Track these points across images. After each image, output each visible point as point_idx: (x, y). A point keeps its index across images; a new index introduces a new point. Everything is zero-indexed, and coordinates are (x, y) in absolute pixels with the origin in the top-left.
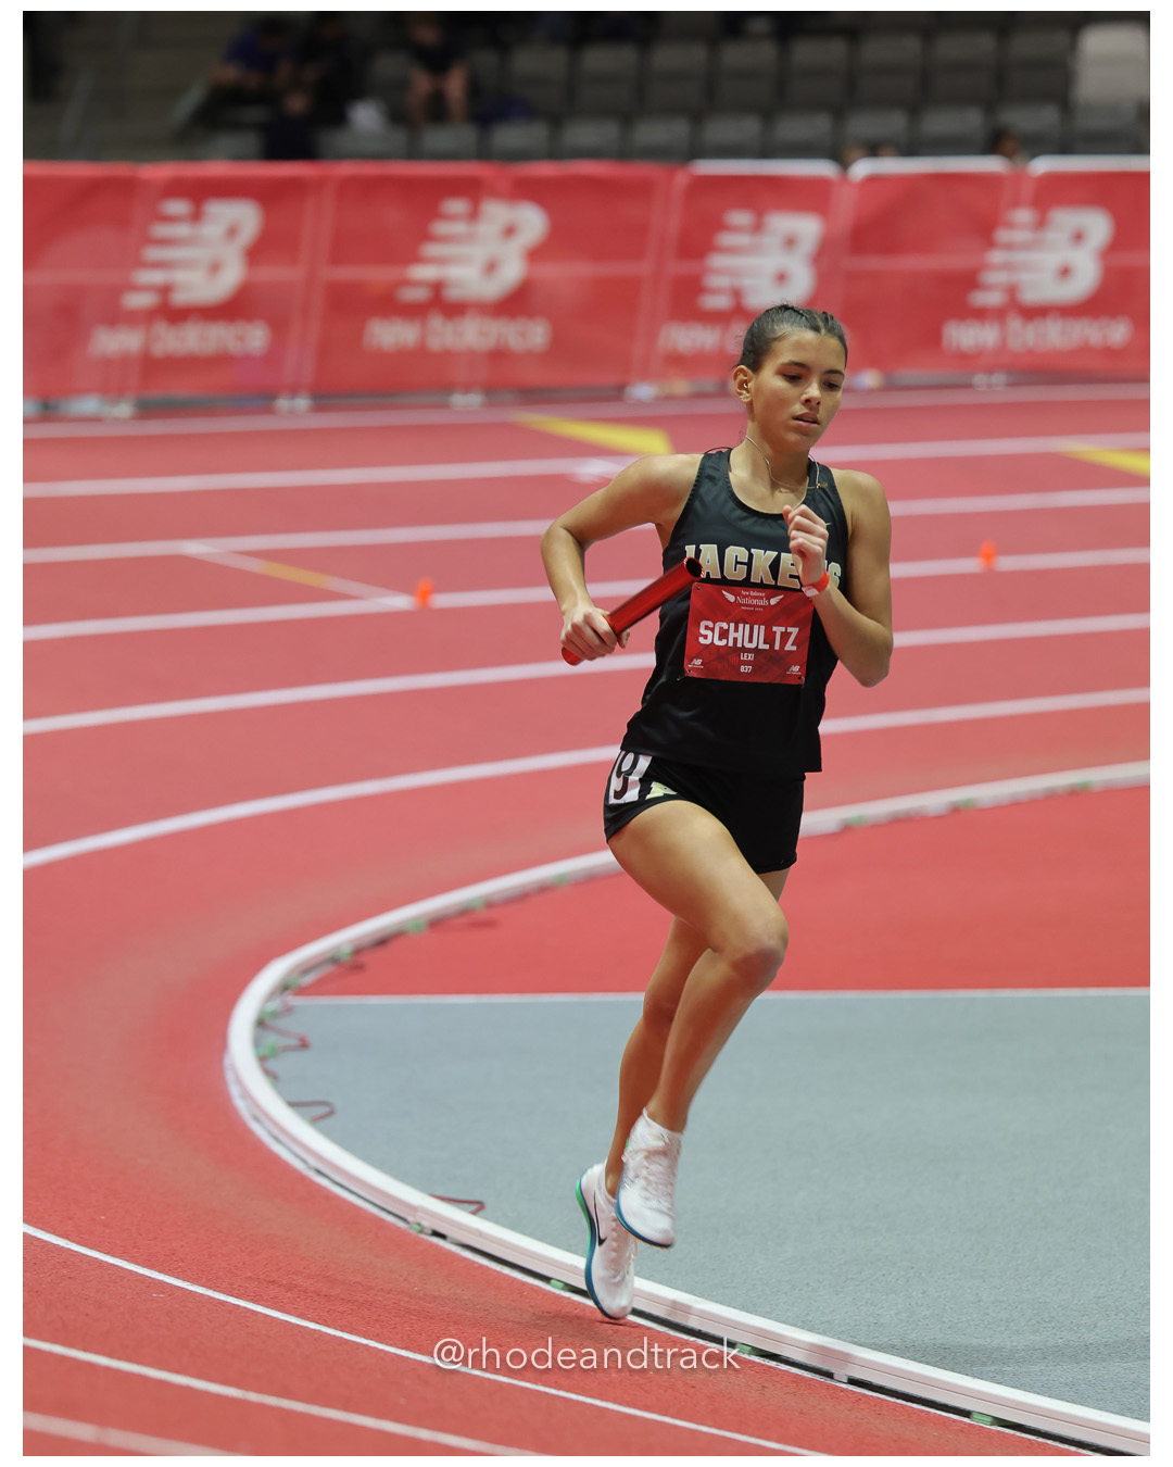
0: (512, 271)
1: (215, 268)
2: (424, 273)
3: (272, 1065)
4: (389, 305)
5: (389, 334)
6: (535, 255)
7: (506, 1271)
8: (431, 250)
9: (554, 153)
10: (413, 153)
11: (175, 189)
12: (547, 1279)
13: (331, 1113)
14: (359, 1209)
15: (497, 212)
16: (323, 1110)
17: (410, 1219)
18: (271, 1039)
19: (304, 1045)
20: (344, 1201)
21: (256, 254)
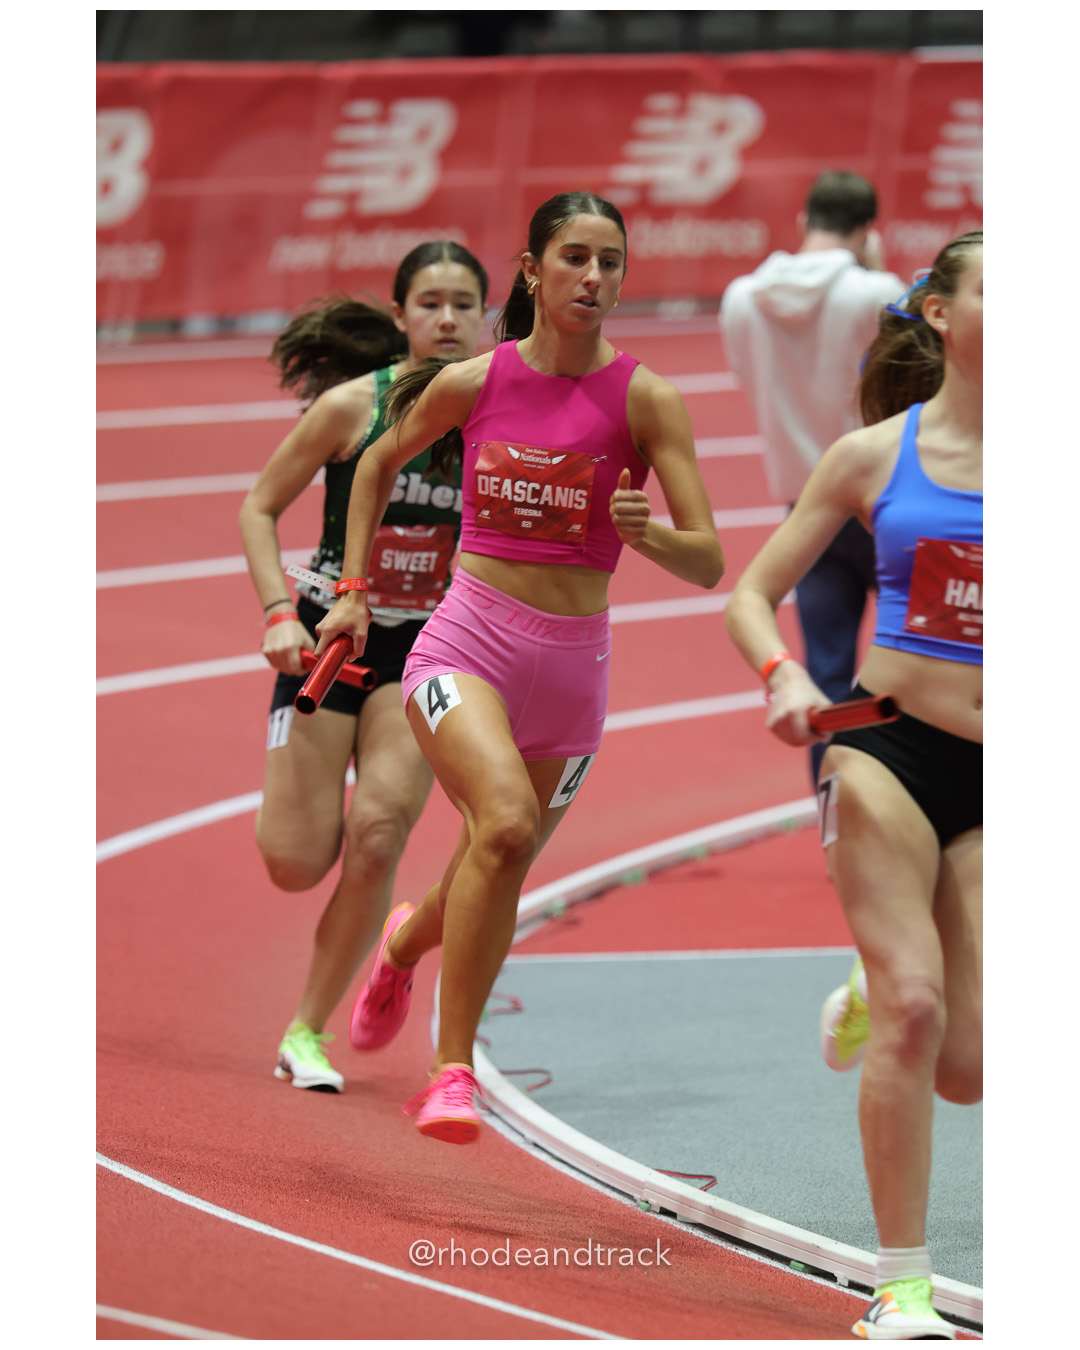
0: (725, 170)
2: (629, 174)
6: (749, 152)
8: (636, 149)
9: (766, 43)
11: (362, 89)
12: (787, 1261)
13: (548, 1082)
14: (581, 1185)
15: (707, 108)
16: (540, 1078)
17: (636, 1196)
19: (517, 1007)
20: (565, 1177)
21: (449, 157)
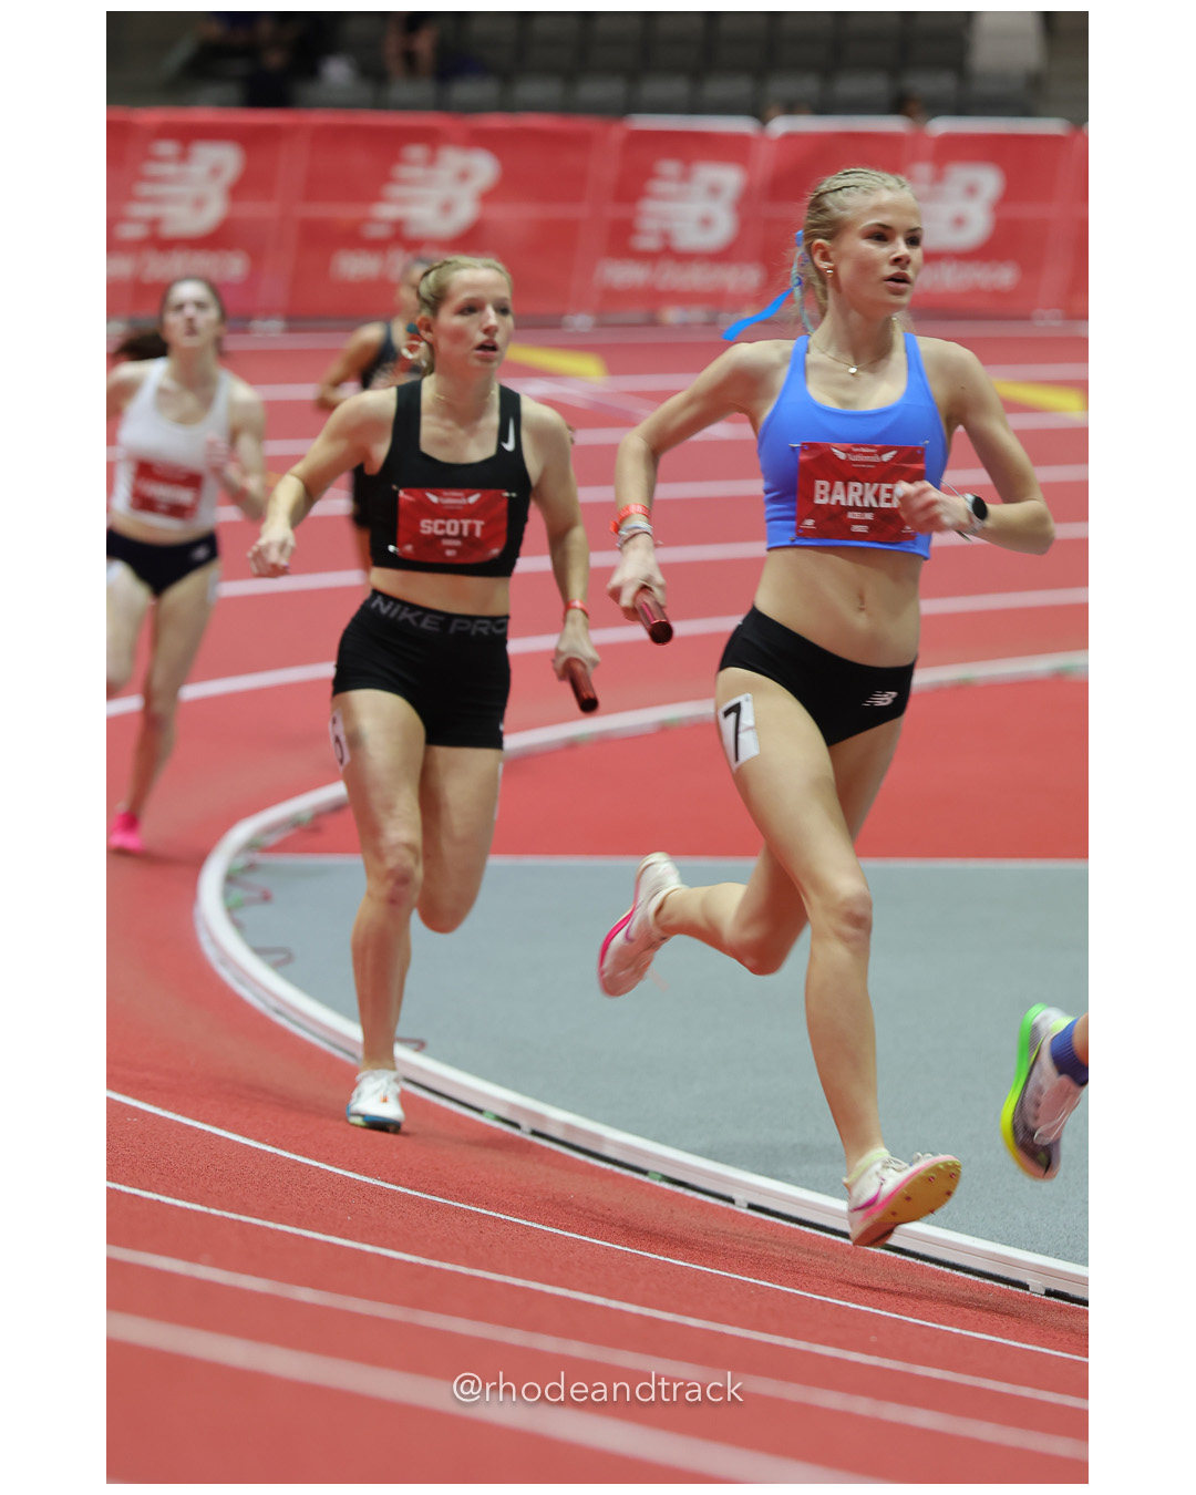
0: (466, 211)
1: (199, 203)
2: (386, 211)
3: (239, 915)
4: (355, 239)
5: (355, 266)
6: (487, 197)
7: (444, 1103)
8: (394, 191)
9: (505, 106)
10: (379, 104)
11: (166, 132)
12: (480, 1111)
13: (290, 959)
15: (453, 159)
16: (280, 957)
18: (238, 893)
19: (266, 897)
20: (301, 1038)
21: (237, 191)
